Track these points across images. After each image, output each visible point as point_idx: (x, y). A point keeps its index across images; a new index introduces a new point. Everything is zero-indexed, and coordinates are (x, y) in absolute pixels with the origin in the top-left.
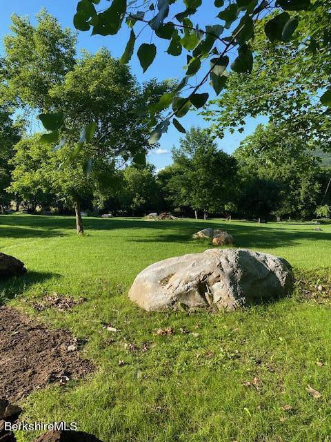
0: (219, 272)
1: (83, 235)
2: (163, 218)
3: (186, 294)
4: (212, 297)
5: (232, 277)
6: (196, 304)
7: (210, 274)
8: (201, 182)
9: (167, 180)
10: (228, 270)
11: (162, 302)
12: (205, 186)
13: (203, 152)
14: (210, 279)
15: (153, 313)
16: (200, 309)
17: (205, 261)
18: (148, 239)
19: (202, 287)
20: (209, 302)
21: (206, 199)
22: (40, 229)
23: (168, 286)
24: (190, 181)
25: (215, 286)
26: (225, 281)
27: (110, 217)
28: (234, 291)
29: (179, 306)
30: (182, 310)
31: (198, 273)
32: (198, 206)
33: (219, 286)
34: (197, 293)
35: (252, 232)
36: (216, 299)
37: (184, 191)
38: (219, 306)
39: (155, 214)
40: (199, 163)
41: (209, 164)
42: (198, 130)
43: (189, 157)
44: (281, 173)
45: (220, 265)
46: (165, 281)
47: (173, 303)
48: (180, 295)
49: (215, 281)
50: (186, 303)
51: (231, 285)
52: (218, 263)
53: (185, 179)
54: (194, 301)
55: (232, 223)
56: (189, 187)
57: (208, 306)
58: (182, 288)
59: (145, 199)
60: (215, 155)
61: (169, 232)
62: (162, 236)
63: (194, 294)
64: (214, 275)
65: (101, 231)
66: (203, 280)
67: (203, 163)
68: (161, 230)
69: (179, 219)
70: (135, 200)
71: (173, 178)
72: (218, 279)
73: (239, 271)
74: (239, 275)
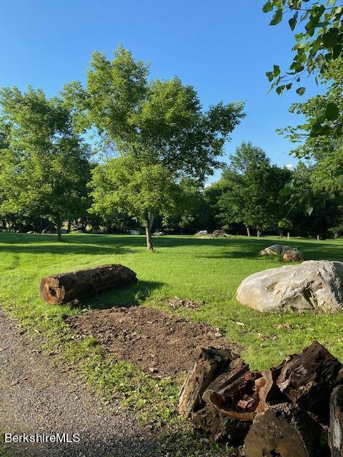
0: (321, 280)
1: (154, 252)
2: (217, 236)
3: (294, 299)
4: (316, 301)
5: (332, 284)
6: (304, 307)
7: (312, 282)
8: (253, 198)
9: (217, 197)
10: (328, 278)
11: (274, 305)
12: (258, 202)
13: (255, 167)
14: (313, 286)
15: (267, 314)
16: (308, 311)
17: (305, 272)
18: (215, 255)
19: (307, 293)
20: (314, 306)
21: (259, 216)
22: (107, 246)
23: (275, 292)
24: (242, 198)
25: (318, 292)
26: (327, 288)
27: (161, 235)
28: (336, 296)
29: (289, 308)
30: (292, 312)
31: (302, 281)
32: (251, 223)
33: (322, 292)
34: (303, 298)
35: (317, 249)
36: (320, 303)
37: (237, 208)
38: (323, 308)
39: (205, 231)
40: (251, 180)
41: (262, 180)
42: (249, 145)
43: (240, 172)
44: (337, 187)
45: (320, 274)
46: (271, 288)
47: (283, 306)
48: (289, 299)
49: (318, 288)
50: (295, 306)
51: (332, 291)
52: (318, 273)
53: (237, 195)
54: (302, 304)
55: (291, 241)
56: (242, 203)
57: (314, 309)
58: (289, 293)
59: (193, 216)
60: (268, 171)
61: (231, 249)
62: (227, 253)
63: (301, 298)
64: (316, 283)
65: (165, 248)
66: (308, 286)
67: (256, 179)
68: (223, 247)
69: (233, 237)
70: (183, 218)
71: (224, 195)
72: (320, 287)
73: (338, 279)
74: (338, 282)
